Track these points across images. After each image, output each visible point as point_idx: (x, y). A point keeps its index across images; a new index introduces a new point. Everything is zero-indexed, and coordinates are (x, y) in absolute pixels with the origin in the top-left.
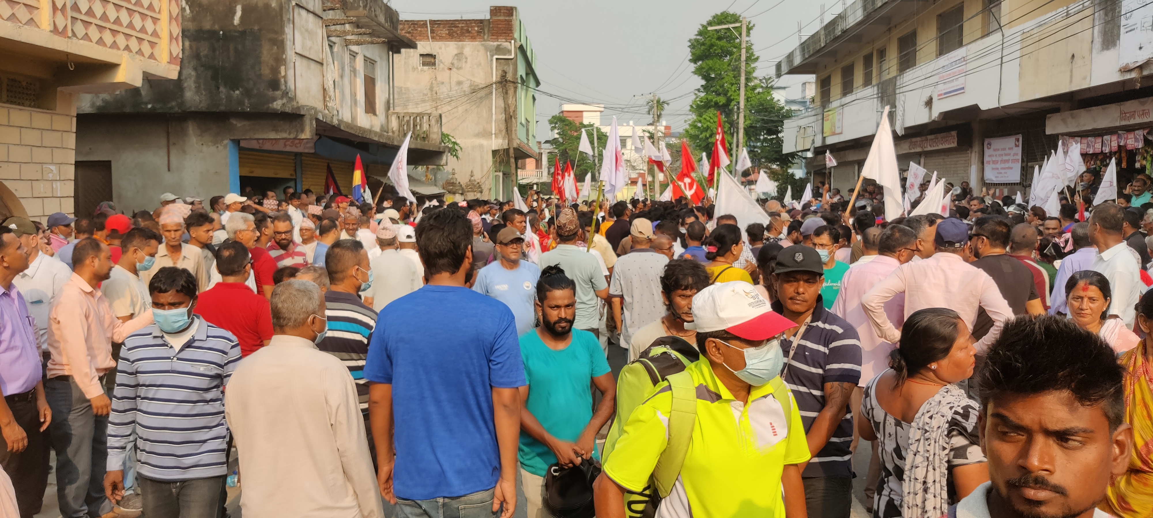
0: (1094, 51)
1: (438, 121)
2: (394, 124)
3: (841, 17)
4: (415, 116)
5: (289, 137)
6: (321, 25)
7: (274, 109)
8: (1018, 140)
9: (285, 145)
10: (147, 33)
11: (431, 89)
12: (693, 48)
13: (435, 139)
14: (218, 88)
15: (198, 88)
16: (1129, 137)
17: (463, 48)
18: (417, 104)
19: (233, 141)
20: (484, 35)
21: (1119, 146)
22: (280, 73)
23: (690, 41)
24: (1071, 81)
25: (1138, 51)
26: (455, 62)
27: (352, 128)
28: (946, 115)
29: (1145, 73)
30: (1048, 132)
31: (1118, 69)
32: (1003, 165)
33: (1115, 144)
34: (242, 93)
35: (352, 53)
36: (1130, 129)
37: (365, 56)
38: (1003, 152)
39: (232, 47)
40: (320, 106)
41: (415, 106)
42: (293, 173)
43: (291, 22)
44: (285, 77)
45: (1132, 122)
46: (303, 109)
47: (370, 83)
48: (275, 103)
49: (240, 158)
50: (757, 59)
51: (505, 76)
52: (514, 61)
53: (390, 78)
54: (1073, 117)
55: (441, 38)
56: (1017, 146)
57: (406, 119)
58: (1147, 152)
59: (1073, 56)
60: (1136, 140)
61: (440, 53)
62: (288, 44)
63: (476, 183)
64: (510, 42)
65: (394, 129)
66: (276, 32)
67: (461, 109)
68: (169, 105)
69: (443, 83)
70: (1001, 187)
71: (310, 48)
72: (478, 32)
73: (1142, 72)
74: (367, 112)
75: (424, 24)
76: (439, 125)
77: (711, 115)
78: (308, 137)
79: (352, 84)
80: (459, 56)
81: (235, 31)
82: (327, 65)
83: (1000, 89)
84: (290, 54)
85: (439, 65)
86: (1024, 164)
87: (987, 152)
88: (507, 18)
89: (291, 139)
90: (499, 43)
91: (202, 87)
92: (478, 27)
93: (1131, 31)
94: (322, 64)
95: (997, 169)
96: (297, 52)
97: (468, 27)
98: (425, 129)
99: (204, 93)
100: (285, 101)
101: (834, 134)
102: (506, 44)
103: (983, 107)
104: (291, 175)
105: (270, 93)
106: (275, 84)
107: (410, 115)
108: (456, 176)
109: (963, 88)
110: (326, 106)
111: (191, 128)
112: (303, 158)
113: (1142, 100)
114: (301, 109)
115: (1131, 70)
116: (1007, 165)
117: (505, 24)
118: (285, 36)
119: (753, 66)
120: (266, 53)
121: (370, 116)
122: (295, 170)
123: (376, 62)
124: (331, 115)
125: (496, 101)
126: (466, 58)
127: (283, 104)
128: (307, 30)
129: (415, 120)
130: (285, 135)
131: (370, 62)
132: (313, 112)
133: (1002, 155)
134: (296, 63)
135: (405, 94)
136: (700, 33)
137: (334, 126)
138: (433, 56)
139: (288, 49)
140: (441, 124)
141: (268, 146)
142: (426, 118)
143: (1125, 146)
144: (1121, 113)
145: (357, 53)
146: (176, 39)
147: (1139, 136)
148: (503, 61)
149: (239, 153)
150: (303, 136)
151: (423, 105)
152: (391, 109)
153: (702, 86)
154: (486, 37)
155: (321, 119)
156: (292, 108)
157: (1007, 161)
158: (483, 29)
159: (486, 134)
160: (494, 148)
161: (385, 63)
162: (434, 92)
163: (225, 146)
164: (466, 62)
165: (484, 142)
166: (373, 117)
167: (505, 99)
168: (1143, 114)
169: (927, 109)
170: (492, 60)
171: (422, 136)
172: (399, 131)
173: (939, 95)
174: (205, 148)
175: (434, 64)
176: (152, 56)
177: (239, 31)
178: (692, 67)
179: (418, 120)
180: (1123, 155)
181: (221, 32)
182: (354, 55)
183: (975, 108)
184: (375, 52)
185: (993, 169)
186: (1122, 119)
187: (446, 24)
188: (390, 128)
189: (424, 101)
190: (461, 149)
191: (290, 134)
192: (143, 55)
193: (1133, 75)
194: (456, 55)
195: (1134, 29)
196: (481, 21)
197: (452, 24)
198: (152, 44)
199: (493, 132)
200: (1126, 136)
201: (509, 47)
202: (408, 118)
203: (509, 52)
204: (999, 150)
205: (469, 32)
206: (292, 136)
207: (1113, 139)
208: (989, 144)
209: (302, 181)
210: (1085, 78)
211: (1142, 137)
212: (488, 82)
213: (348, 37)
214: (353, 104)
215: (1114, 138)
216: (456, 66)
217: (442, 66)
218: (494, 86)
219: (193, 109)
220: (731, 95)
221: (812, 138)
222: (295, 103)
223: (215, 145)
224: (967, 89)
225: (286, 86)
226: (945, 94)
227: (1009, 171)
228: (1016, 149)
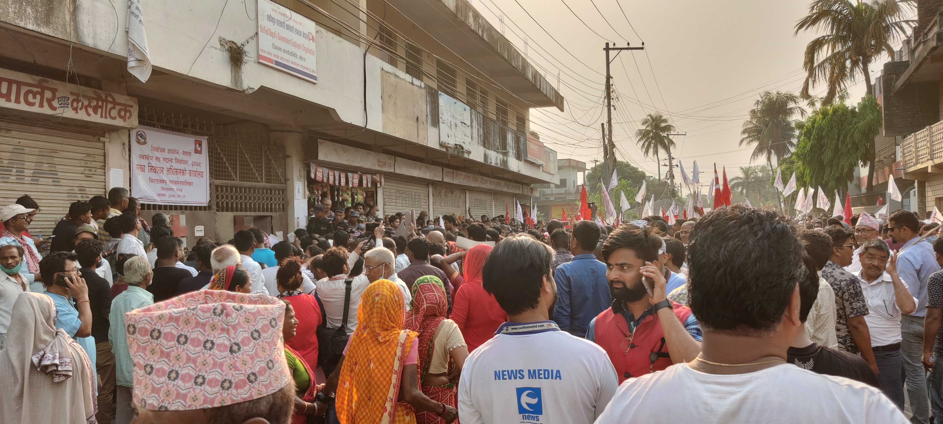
0: (428, 123)
8: (200, 145)
24: (418, 136)
31: (439, 143)
32: (174, 177)
45: (384, 169)
54: (344, 151)
59: (418, 118)
70: (174, 212)
73: (448, 151)
83: (365, 110)
87: (138, 149)
93: (443, 123)
95: (163, 181)
115: (444, 147)
116: (181, 178)
133: (171, 160)
144: (378, 161)
157: (182, 172)
168: (390, 166)
173: (262, 58)
185: (153, 180)
186: (379, 165)
193: (444, 150)
204: (163, 150)
226: (277, 63)
227: (184, 187)
228: (195, 157)
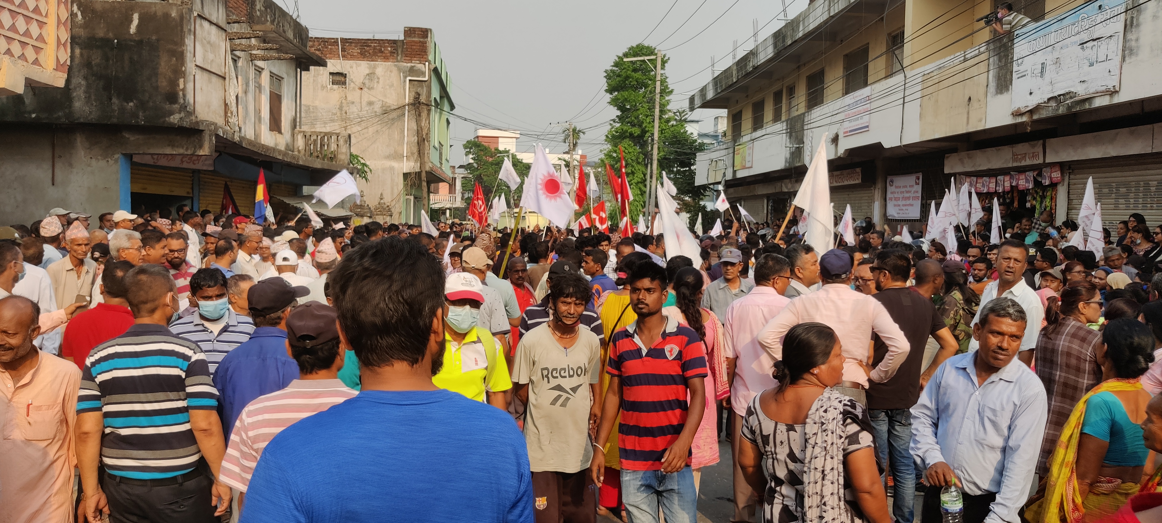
0: (988, 94)
1: (346, 142)
2: (300, 143)
3: (752, 54)
4: (322, 135)
5: (186, 153)
6: (224, 37)
7: (171, 123)
8: (918, 179)
9: (182, 162)
10: (32, 38)
11: (341, 108)
12: (609, 79)
13: (343, 160)
14: (111, 99)
15: (88, 99)
16: (1021, 178)
17: (375, 67)
18: (325, 123)
19: (125, 155)
20: (398, 55)
21: (1011, 186)
22: (179, 86)
23: (606, 71)
24: (968, 123)
25: (1029, 96)
26: (367, 82)
27: (254, 146)
28: (852, 152)
29: (1035, 117)
30: (947, 171)
31: (1010, 113)
32: (904, 202)
33: (1007, 184)
34: (136, 106)
35: (257, 68)
36: (1022, 170)
37: (271, 72)
38: (904, 190)
39: (126, 57)
40: (220, 121)
41: (323, 125)
42: (190, 191)
43: (192, 33)
44: (183, 90)
45: (1023, 163)
46: (202, 124)
47: (276, 100)
48: (172, 117)
49: (131, 173)
50: (672, 92)
51: (419, 98)
52: (428, 83)
53: (297, 95)
54: (969, 158)
55: (352, 57)
56: (917, 184)
57: (314, 137)
58: (1037, 193)
59: (970, 99)
60: (1027, 181)
61: (351, 72)
62: (189, 56)
63: (386, 206)
64: (425, 64)
65: (300, 148)
66: (176, 44)
67: (371, 130)
68: (55, 116)
69: (353, 103)
71: (212, 61)
72: (391, 52)
73: (1032, 117)
74: (271, 129)
75: (335, 42)
76: (348, 145)
77: (626, 146)
78: (207, 154)
79: (257, 101)
80: (371, 76)
81: (131, 41)
82: (230, 79)
83: (902, 128)
84: (190, 67)
85: (349, 84)
86: (924, 202)
87: (890, 189)
88: (422, 40)
89: (188, 155)
90: (413, 65)
91: (93, 97)
92: (391, 47)
93: (1022, 77)
94: (224, 78)
95: (899, 205)
96: (198, 64)
97: (381, 46)
98: (332, 150)
99: (95, 104)
100: (182, 115)
101: (744, 168)
102: (420, 66)
103: (886, 145)
104: (188, 193)
105: (167, 106)
106: (172, 97)
107: (317, 134)
108: (365, 198)
109: (867, 127)
110: (227, 122)
111: (80, 141)
112: (201, 175)
113: (1032, 143)
114: (200, 124)
115: (1022, 114)
116: (908, 202)
117: (420, 46)
118: (185, 48)
119: (667, 98)
120: (164, 65)
121: (275, 135)
122: (192, 189)
123: (283, 78)
124: (232, 131)
125: (408, 124)
126: (378, 78)
127: (181, 118)
128: (209, 42)
129: (322, 139)
130: (181, 151)
131: (275, 78)
132: (213, 127)
133: (903, 192)
134: (196, 76)
135: (313, 112)
136: (616, 65)
137: (235, 143)
138: (344, 76)
139: (188, 61)
140: (350, 144)
141: (163, 162)
142: (334, 138)
143: (1017, 186)
144: (1014, 155)
145: (263, 69)
146: (64, 45)
147: (1030, 177)
148: (416, 83)
149: (131, 169)
150: (201, 153)
151: (331, 124)
152: (298, 127)
153: (617, 116)
154: (399, 58)
155: (222, 135)
156: (191, 123)
157: (909, 198)
158: (397, 50)
159: (397, 156)
160: (405, 171)
161: (292, 80)
162: (343, 112)
163: (116, 161)
164: (378, 82)
165: (395, 164)
166: (278, 135)
167: (418, 122)
168: (1033, 157)
169: (833, 146)
170: (405, 81)
171: (330, 156)
172: (305, 150)
173: (845, 133)
174: (94, 162)
175: (344, 83)
176: (36, 62)
177: (135, 40)
178: (608, 97)
179: (326, 140)
180: (1015, 194)
181: (116, 41)
182: (259, 71)
183: (879, 146)
184: (281, 68)
185: (895, 205)
186: (1014, 160)
187: (358, 43)
188: (296, 147)
189: (333, 121)
190: (371, 171)
191: (187, 149)
192: (27, 61)
193: (1024, 119)
194: (368, 75)
195: (1025, 75)
196: (395, 42)
197: (364, 43)
198: (37, 50)
199: (405, 155)
200: (1017, 177)
201: (423, 69)
202: (315, 137)
203: (423, 74)
204: (900, 187)
205: (382, 52)
206: (189, 152)
207: (1006, 180)
208: (892, 181)
209: (199, 200)
210: (980, 120)
211: (1032, 178)
212: (401, 103)
213: (254, 52)
214: (257, 121)
215: (1007, 178)
216: (367, 86)
217: (352, 85)
218: (407, 107)
219: (82, 120)
220: (646, 127)
221: (723, 171)
222: (193, 118)
223: (105, 159)
224: (870, 128)
225: (184, 100)
226: (851, 131)
227: (910, 208)
228: (916, 187)
